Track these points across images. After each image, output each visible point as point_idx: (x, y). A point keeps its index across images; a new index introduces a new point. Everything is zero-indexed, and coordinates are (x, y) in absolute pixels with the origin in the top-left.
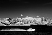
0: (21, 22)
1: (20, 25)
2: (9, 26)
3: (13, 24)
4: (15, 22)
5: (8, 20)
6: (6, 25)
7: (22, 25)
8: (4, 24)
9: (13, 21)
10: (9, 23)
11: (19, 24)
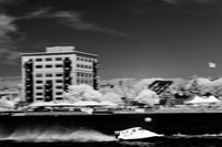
0: (208, 95)
1: (207, 111)
2: (156, 112)
3: (172, 105)
4: (181, 94)
5: (150, 86)
6: (141, 111)
7: (215, 108)
8: (135, 103)
9: (174, 92)
10: (157, 101)
11: (198, 103)
